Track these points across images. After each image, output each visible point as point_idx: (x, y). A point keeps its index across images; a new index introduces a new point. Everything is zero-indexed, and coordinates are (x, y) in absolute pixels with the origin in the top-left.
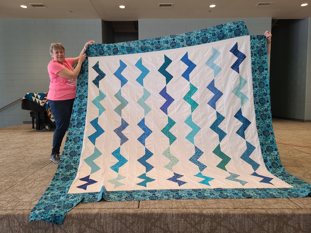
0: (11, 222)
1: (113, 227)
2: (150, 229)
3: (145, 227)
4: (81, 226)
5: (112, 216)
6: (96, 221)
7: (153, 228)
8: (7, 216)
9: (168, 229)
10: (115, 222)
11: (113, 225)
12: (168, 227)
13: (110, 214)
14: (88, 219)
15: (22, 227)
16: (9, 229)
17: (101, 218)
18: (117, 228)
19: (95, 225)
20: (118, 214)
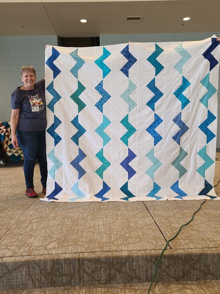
0: (31, 270)
1: (147, 271)
2: (189, 271)
3: (183, 270)
4: (110, 271)
5: (146, 259)
6: (127, 264)
7: (192, 270)
8: (27, 263)
9: (209, 271)
10: (149, 266)
11: (147, 269)
12: (209, 269)
13: (143, 256)
14: (118, 263)
15: (43, 274)
16: (29, 277)
17: (133, 262)
18: (151, 272)
19: (126, 268)
20: (152, 256)
